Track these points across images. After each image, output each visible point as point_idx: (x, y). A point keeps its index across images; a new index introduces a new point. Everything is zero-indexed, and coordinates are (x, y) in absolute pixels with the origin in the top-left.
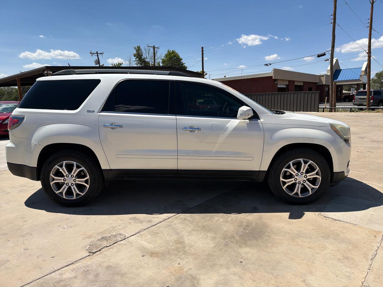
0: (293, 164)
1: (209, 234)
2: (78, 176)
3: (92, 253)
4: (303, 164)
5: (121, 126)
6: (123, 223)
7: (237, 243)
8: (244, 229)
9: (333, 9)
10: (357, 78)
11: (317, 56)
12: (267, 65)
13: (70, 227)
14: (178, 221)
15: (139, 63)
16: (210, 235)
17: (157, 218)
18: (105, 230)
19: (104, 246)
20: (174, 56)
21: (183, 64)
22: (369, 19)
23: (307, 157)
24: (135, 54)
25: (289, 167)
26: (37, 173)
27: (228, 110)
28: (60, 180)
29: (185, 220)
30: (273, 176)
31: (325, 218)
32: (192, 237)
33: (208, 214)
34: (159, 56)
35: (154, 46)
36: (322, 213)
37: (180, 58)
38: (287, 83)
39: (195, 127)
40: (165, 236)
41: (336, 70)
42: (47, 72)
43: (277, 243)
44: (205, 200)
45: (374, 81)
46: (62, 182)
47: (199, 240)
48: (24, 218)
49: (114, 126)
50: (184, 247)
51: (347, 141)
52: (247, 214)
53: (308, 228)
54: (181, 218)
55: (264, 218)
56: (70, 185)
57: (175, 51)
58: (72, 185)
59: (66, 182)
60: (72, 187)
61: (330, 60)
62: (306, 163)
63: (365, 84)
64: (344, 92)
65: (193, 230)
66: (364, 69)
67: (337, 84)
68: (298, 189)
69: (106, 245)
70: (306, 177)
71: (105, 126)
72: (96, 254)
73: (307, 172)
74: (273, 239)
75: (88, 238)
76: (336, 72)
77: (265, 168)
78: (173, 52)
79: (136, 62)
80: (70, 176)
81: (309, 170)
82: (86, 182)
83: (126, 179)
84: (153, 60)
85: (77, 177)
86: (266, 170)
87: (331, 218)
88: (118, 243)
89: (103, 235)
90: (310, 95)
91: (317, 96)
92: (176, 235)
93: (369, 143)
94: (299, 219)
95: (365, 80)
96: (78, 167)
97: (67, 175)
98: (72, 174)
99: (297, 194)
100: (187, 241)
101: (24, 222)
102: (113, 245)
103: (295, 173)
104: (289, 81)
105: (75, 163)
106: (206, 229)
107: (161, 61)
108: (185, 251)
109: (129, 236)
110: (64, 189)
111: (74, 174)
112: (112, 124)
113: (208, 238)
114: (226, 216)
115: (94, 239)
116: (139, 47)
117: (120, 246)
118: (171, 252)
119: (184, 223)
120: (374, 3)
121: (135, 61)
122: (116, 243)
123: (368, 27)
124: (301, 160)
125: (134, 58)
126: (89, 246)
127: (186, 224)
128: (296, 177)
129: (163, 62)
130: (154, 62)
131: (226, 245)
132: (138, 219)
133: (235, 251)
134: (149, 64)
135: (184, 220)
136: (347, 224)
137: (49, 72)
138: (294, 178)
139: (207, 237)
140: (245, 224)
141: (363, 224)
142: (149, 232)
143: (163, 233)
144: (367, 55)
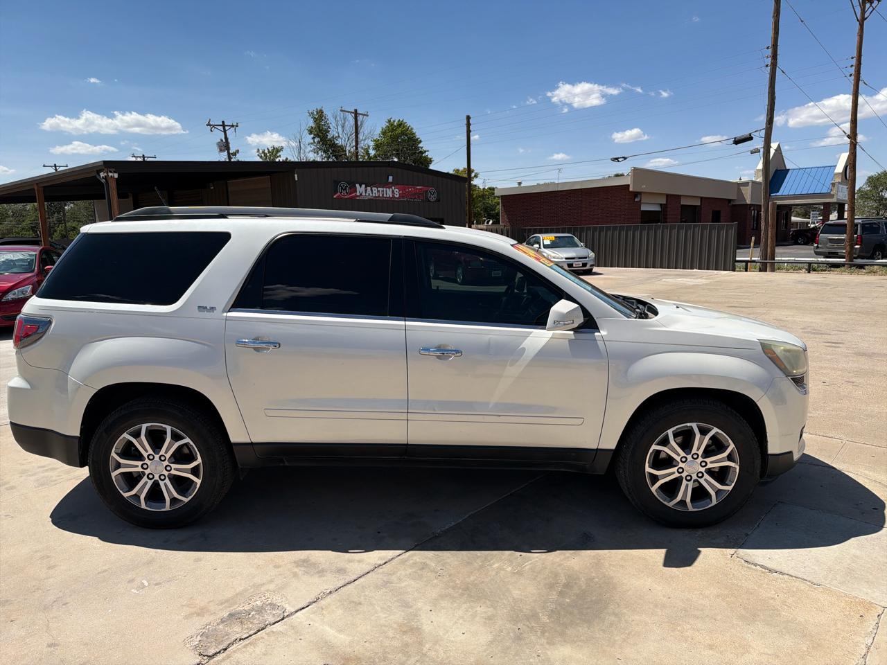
0: (675, 435)
1: (479, 609)
2: (175, 458)
3: (206, 657)
4: (698, 436)
5: (276, 343)
6: (281, 574)
7: (543, 632)
8: (561, 594)
9: (771, 34)
10: (824, 191)
11: (732, 141)
12: (616, 159)
13: (156, 584)
14: (408, 572)
15: (320, 149)
16: (481, 609)
17: (359, 561)
18: (237, 594)
19: (235, 638)
20: (403, 133)
21: (422, 153)
22: (853, 58)
23: (707, 419)
24: (312, 128)
25: (665, 442)
26: (79, 450)
27: (525, 291)
28: (134, 466)
29: (423, 568)
30: (628, 461)
31: (746, 564)
32: (440, 615)
33: (478, 553)
34: (366, 132)
35: (356, 110)
36: (742, 552)
37: (417, 137)
38: (664, 202)
39: (450, 348)
40: (376, 612)
41: (777, 171)
42: (106, 174)
43: (635, 635)
44: (470, 513)
45: (864, 195)
46: (139, 472)
47: (456, 622)
48: (48, 557)
49: (261, 344)
50: (421, 644)
51: (799, 381)
52: (568, 553)
53: (707, 592)
54: (413, 563)
55: (607, 565)
56: (157, 477)
57: (404, 121)
58: (162, 477)
59: (147, 472)
60: (162, 483)
61: (762, 150)
62: (704, 432)
63: (844, 205)
64: (794, 219)
65: (442, 597)
66: (840, 169)
67: (779, 202)
68: (685, 492)
69: (238, 636)
70: (703, 464)
71: (239, 343)
72: (216, 659)
73: (708, 452)
74: (626, 621)
75: (198, 615)
76: (775, 174)
77: (610, 443)
78: (401, 124)
79: (313, 147)
80: (157, 457)
81: (710, 448)
82: (195, 471)
83: (287, 464)
84: (354, 142)
85: (174, 460)
86: (613, 447)
87: (762, 566)
88: (268, 629)
89: (231, 608)
90: (715, 233)
91: (733, 233)
92: (403, 608)
93: (851, 359)
94: (688, 568)
95: (842, 194)
96: (176, 437)
97: (151, 455)
98: (162, 452)
99: (683, 502)
100: (427, 627)
101: (50, 568)
102: (255, 634)
103: (678, 455)
104: (668, 196)
105: (169, 429)
106: (471, 592)
107: (372, 144)
108: (423, 654)
109: (293, 610)
110: (144, 487)
111: (166, 452)
112: (257, 339)
113: (477, 619)
114: (519, 559)
115: (211, 618)
116: (320, 113)
117: (273, 638)
118: (389, 656)
119: (421, 577)
120: (865, 21)
121: (312, 144)
122: (263, 629)
123: (851, 75)
124: (694, 426)
125: (309, 138)
126: (199, 638)
127: (425, 579)
128: (681, 465)
129: (377, 147)
130: (357, 148)
131: (519, 638)
132: (314, 565)
133: (539, 656)
134: (345, 151)
135: (421, 566)
136: (797, 583)
137: (110, 174)
138: (677, 468)
139: (474, 616)
140: (563, 580)
141: (835, 582)
142: (339, 600)
143: (371, 604)
144: (849, 140)
